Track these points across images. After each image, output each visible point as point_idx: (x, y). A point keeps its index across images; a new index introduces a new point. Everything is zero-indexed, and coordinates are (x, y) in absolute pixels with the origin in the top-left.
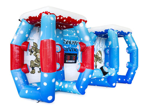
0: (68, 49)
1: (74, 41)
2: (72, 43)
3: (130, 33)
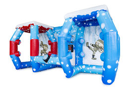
3: (98, 12)
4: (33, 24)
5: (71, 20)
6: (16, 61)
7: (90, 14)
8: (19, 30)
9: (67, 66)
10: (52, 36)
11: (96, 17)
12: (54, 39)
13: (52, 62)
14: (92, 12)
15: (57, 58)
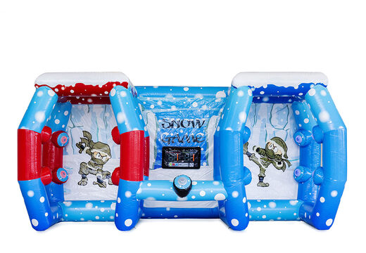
0: (174, 138)
1: (192, 120)
2: (185, 124)
3: (312, 86)
4: (125, 84)
7: (296, 88)
14: (302, 84)
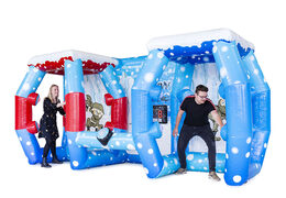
3: (214, 43)
4: (70, 58)
5: (161, 55)
6: (29, 143)
7: (200, 46)
8: (37, 70)
9: (151, 151)
10: (115, 82)
11: (211, 52)
12: (120, 91)
13: (118, 144)
14: (204, 43)
15: (129, 135)
